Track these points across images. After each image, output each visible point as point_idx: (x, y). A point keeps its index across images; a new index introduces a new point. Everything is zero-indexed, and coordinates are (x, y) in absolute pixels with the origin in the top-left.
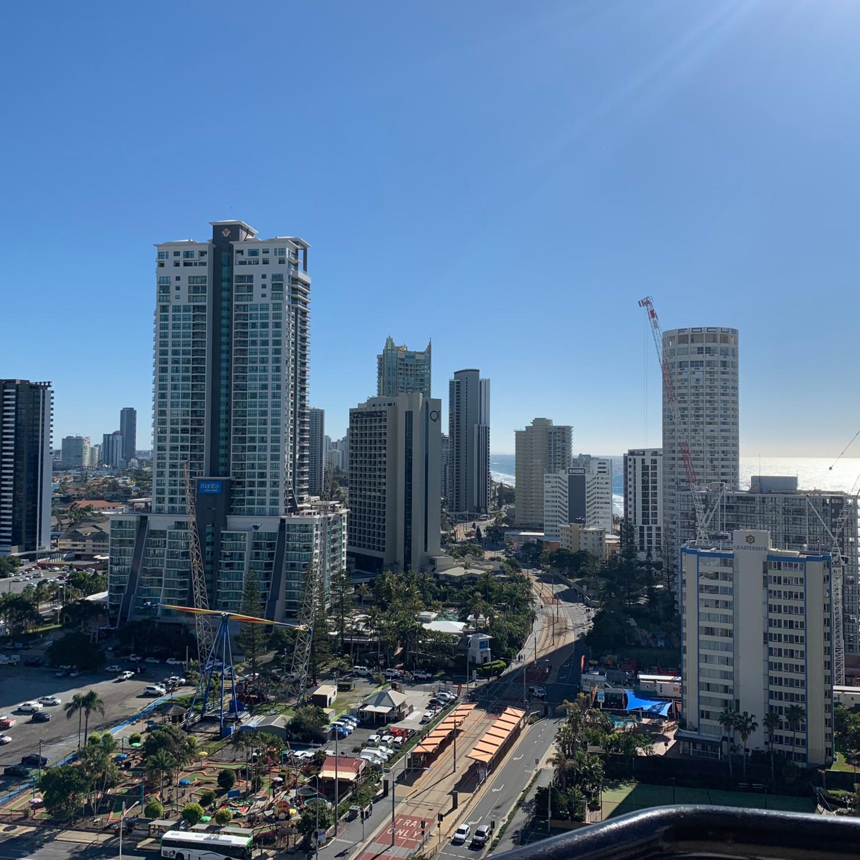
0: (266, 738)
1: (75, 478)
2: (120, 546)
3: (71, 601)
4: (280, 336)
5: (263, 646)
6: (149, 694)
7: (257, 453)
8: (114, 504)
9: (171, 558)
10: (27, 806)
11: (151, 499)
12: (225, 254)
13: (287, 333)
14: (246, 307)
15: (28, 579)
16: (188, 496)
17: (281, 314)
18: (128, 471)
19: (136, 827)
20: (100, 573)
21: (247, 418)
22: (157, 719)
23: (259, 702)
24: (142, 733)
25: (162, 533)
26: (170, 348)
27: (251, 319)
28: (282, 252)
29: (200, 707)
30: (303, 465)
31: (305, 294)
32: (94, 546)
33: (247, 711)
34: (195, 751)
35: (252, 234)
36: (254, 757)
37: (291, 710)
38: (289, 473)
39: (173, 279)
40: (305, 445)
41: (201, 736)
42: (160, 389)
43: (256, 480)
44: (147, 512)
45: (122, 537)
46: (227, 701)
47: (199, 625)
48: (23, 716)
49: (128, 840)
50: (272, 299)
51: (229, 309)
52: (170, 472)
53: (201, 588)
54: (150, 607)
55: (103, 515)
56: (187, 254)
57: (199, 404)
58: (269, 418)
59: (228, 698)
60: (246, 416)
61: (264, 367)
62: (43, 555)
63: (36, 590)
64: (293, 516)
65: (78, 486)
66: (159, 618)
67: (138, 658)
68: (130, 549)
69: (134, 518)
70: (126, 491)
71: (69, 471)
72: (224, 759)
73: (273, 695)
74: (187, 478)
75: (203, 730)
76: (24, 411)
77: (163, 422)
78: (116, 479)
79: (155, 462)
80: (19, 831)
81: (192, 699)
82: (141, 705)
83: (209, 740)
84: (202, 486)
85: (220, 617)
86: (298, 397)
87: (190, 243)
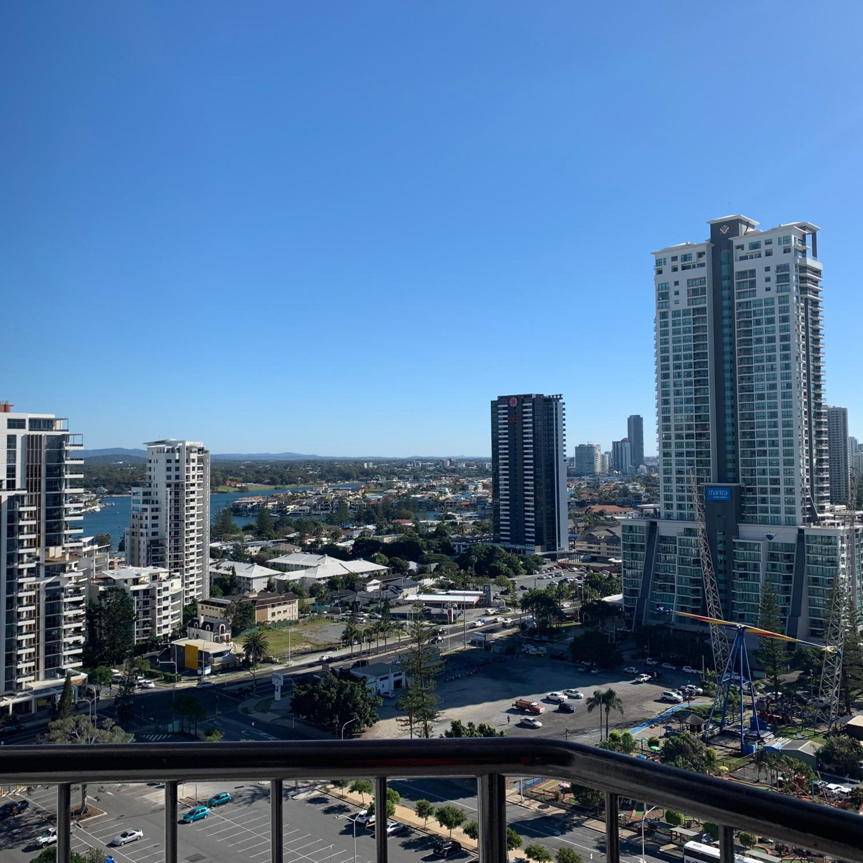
0: (792, 762)
1: (588, 483)
2: (632, 550)
3: (589, 600)
4: (788, 330)
5: (785, 664)
6: (666, 700)
7: (768, 458)
8: (625, 509)
9: (683, 565)
10: (558, 789)
11: (660, 505)
12: (724, 252)
13: (796, 327)
14: (749, 304)
15: (550, 577)
16: (696, 502)
17: (788, 306)
18: (638, 477)
19: (658, 830)
20: (614, 575)
21: (755, 421)
22: (676, 726)
23: (784, 723)
24: (660, 738)
25: (672, 539)
26: (671, 354)
27: (755, 316)
28: (788, 240)
29: (719, 720)
30: (822, 470)
31: (816, 282)
32: (608, 549)
33: (770, 731)
34: (715, 764)
35: (753, 227)
36: (780, 781)
37: (821, 738)
38: (805, 480)
39: (671, 284)
40: (823, 448)
41: (721, 750)
42: (663, 395)
43: (769, 486)
44: (656, 518)
45: (633, 541)
46: (748, 717)
47: (713, 635)
48: (551, 705)
49: (650, 841)
50: (778, 292)
51: (731, 308)
52: (677, 478)
53: (714, 597)
54: (664, 613)
55: (615, 520)
56: (685, 258)
57: (703, 408)
58: (780, 420)
59: (748, 714)
60: (753, 419)
61: (772, 366)
62: (563, 556)
63: (558, 588)
64: (813, 527)
65: (592, 491)
66: (673, 624)
67: (655, 663)
68: (642, 553)
69: (643, 524)
70: (635, 496)
71: (583, 477)
72: (747, 778)
73: (800, 718)
74: (694, 484)
75: (723, 744)
76: (540, 422)
77: (667, 428)
78: (627, 485)
79: (662, 468)
80: (552, 811)
81: (710, 710)
82: (659, 709)
83: (730, 755)
84: (711, 492)
85: (736, 629)
86: (812, 395)
87: (687, 246)
